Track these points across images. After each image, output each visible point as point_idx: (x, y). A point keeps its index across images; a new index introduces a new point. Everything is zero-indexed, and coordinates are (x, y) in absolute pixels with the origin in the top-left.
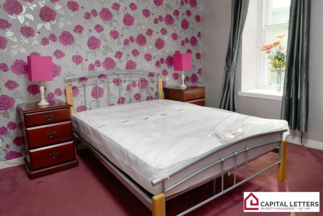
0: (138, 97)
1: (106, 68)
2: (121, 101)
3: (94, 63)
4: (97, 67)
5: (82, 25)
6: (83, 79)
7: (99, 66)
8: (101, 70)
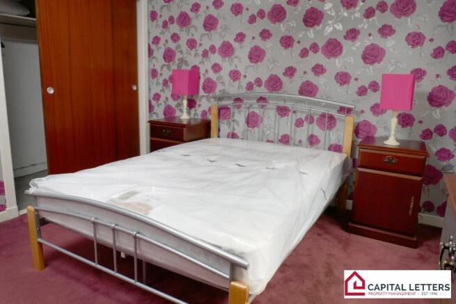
0: (313, 141)
1: (268, 89)
2: (285, 140)
3: (253, 81)
4: (258, 88)
5: (244, 32)
6: (238, 100)
7: (260, 86)
8: (262, 91)
